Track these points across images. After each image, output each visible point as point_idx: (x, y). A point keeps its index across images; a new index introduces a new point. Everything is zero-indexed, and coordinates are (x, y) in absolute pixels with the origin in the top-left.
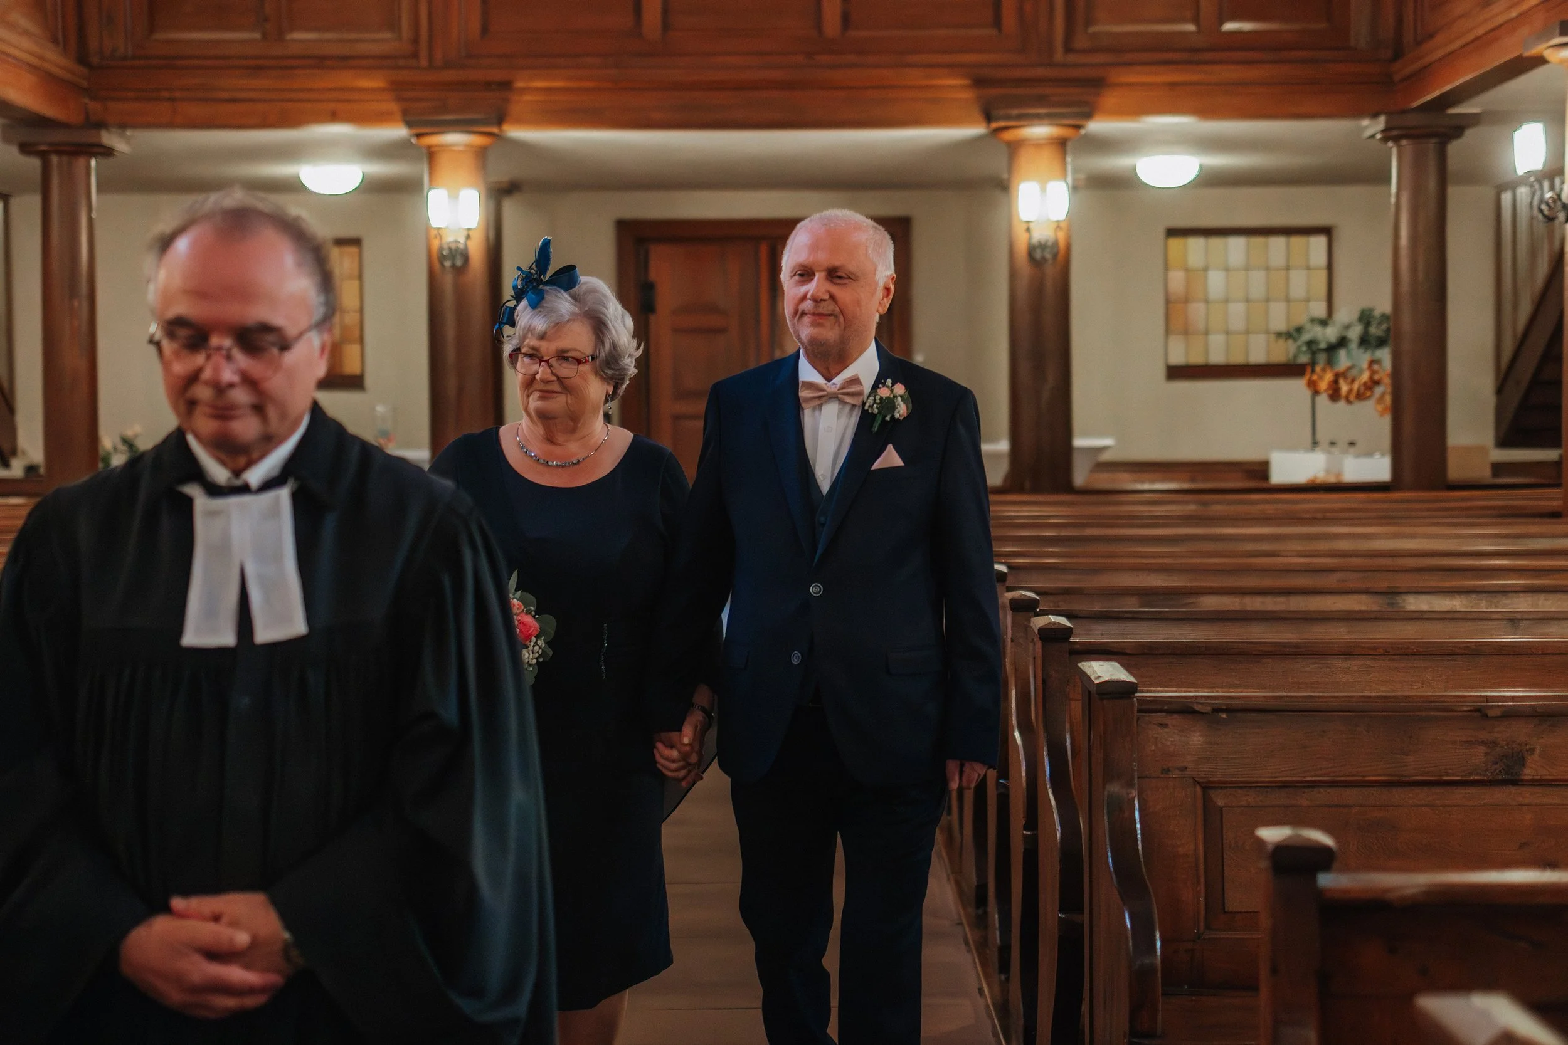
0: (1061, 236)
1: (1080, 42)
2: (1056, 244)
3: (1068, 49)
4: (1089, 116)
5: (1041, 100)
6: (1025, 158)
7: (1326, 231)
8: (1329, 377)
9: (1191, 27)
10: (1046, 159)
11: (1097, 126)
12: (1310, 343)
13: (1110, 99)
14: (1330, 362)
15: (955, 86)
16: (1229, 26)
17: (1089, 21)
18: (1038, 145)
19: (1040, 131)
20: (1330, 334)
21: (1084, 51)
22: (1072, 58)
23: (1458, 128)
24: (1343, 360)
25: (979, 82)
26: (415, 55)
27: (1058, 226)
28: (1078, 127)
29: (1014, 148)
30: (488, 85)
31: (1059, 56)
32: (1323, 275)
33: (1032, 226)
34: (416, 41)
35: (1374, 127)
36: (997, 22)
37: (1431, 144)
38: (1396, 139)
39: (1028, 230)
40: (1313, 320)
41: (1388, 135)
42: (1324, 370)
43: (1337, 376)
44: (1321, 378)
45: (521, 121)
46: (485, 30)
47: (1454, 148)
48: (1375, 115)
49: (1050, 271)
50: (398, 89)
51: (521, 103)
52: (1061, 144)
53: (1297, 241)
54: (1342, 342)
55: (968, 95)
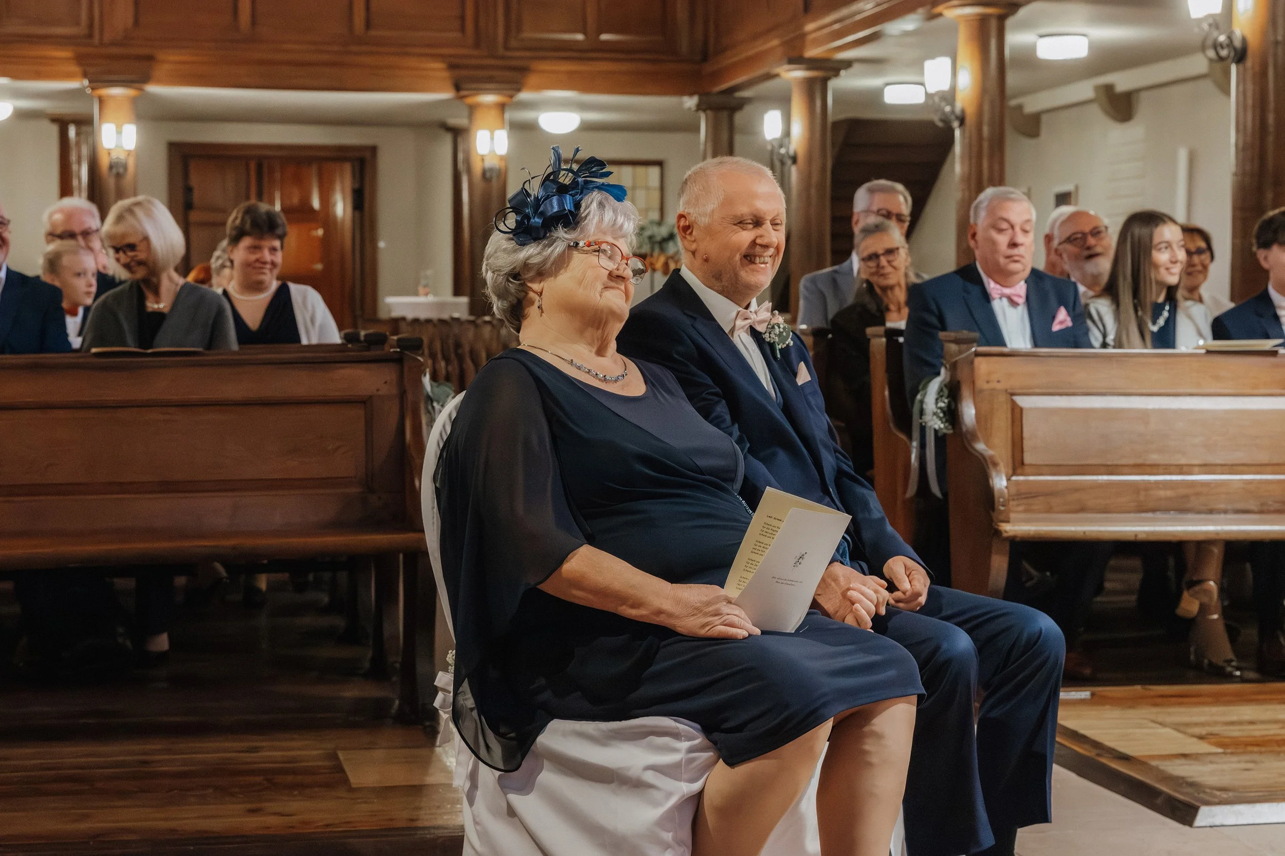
0: (503, 164)
1: (513, 43)
2: (500, 170)
3: (506, 48)
4: (519, 90)
5: (491, 80)
6: (479, 116)
7: (659, 163)
8: (662, 259)
9: (580, 37)
10: (492, 116)
11: (524, 96)
12: (651, 238)
13: (532, 79)
14: (662, 250)
15: (437, 67)
16: (604, 37)
17: (519, 30)
18: (488, 106)
19: (489, 99)
20: (663, 231)
21: (517, 49)
22: (508, 54)
23: (740, 105)
24: (671, 248)
25: (452, 67)
26: (90, 36)
27: (502, 158)
28: (511, 97)
29: (472, 109)
30: (139, 58)
31: (501, 51)
32: (656, 195)
33: (485, 158)
34: (91, 26)
35: (690, 102)
36: (463, 29)
37: (724, 115)
38: (704, 110)
39: (483, 160)
40: (652, 222)
41: (699, 107)
42: (659, 255)
43: (668, 258)
44: (658, 259)
45: (160, 82)
46: (136, 22)
47: (739, 117)
48: (691, 94)
49: (495, 184)
50: (80, 59)
51: (161, 70)
52: (502, 107)
53: (640, 170)
54: (671, 237)
55: (446, 74)
